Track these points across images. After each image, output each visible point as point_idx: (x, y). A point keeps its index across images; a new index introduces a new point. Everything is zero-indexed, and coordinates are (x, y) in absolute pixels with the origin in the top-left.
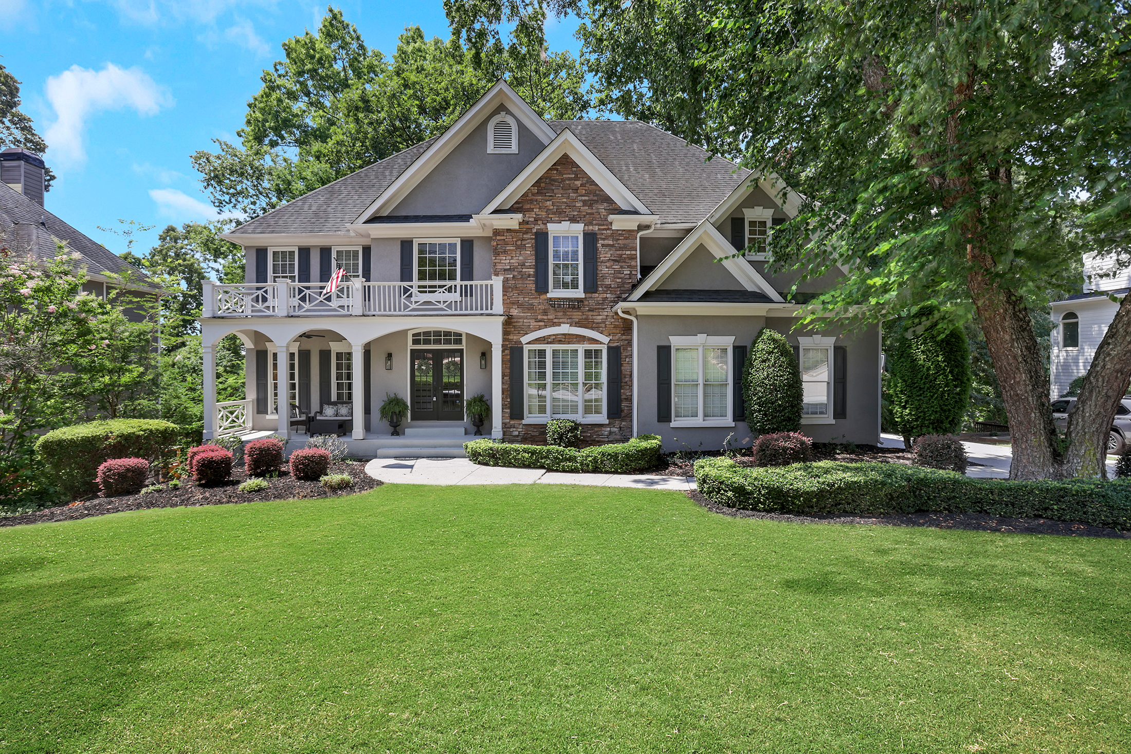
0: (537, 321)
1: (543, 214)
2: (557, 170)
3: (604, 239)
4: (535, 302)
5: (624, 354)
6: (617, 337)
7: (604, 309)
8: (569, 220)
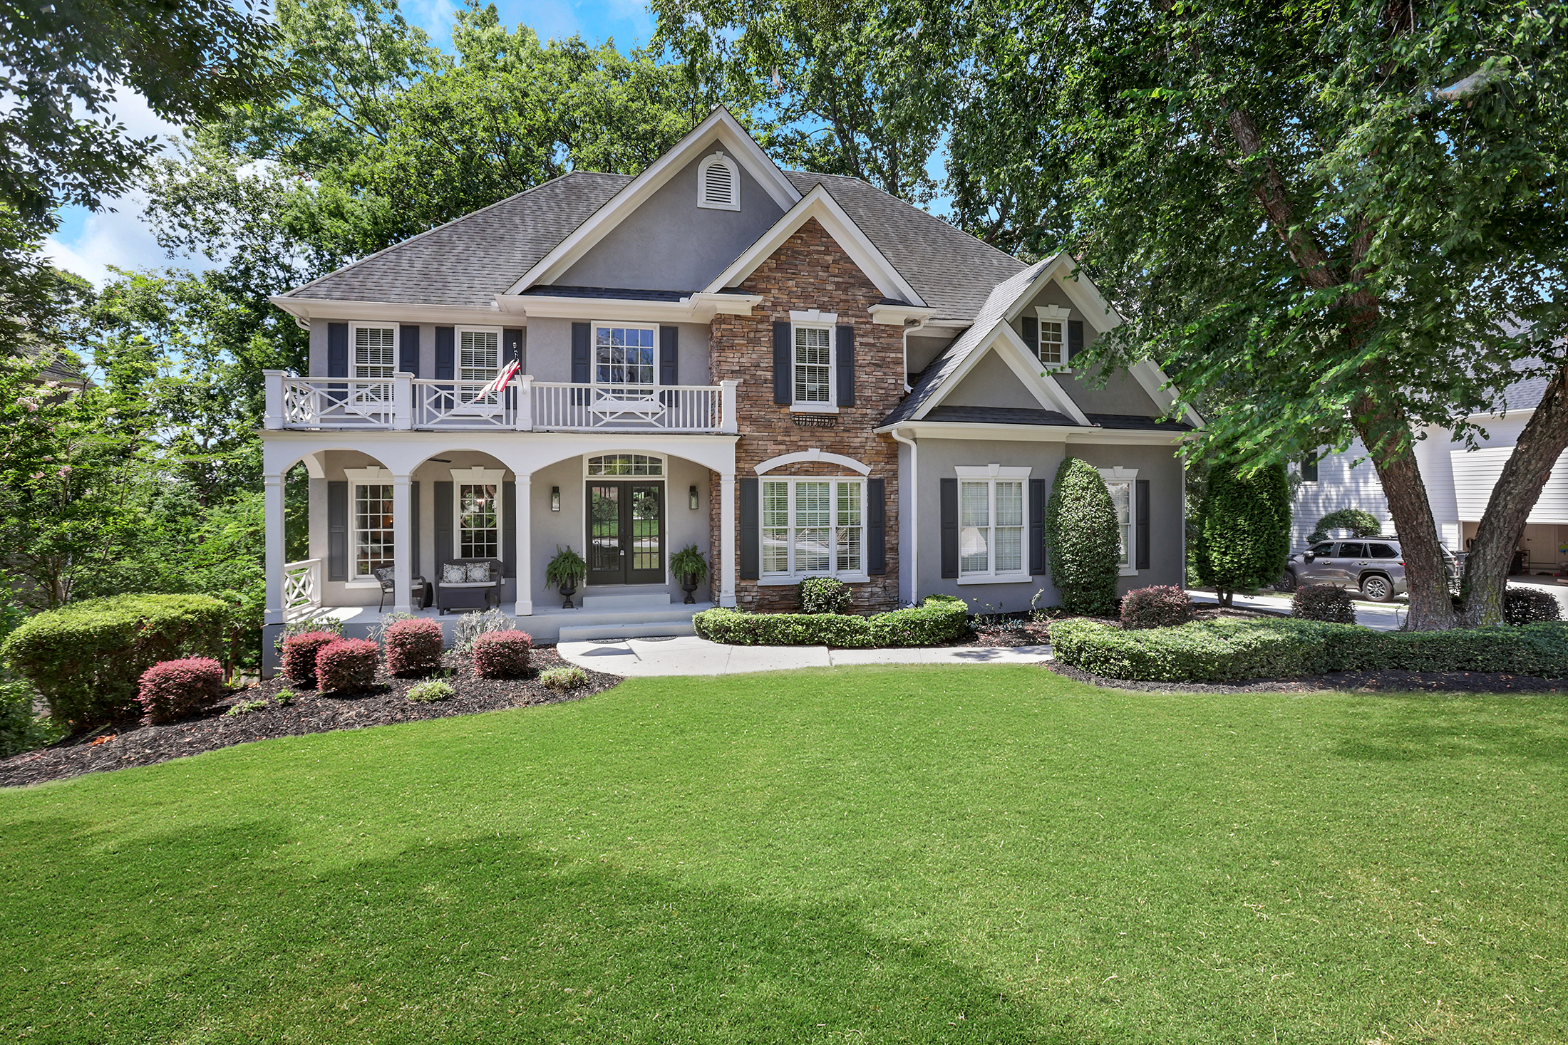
0: (777, 443)
1: (784, 298)
2: (801, 238)
3: (862, 336)
4: (774, 417)
5: (888, 489)
6: (880, 467)
7: (863, 429)
8: (818, 308)
